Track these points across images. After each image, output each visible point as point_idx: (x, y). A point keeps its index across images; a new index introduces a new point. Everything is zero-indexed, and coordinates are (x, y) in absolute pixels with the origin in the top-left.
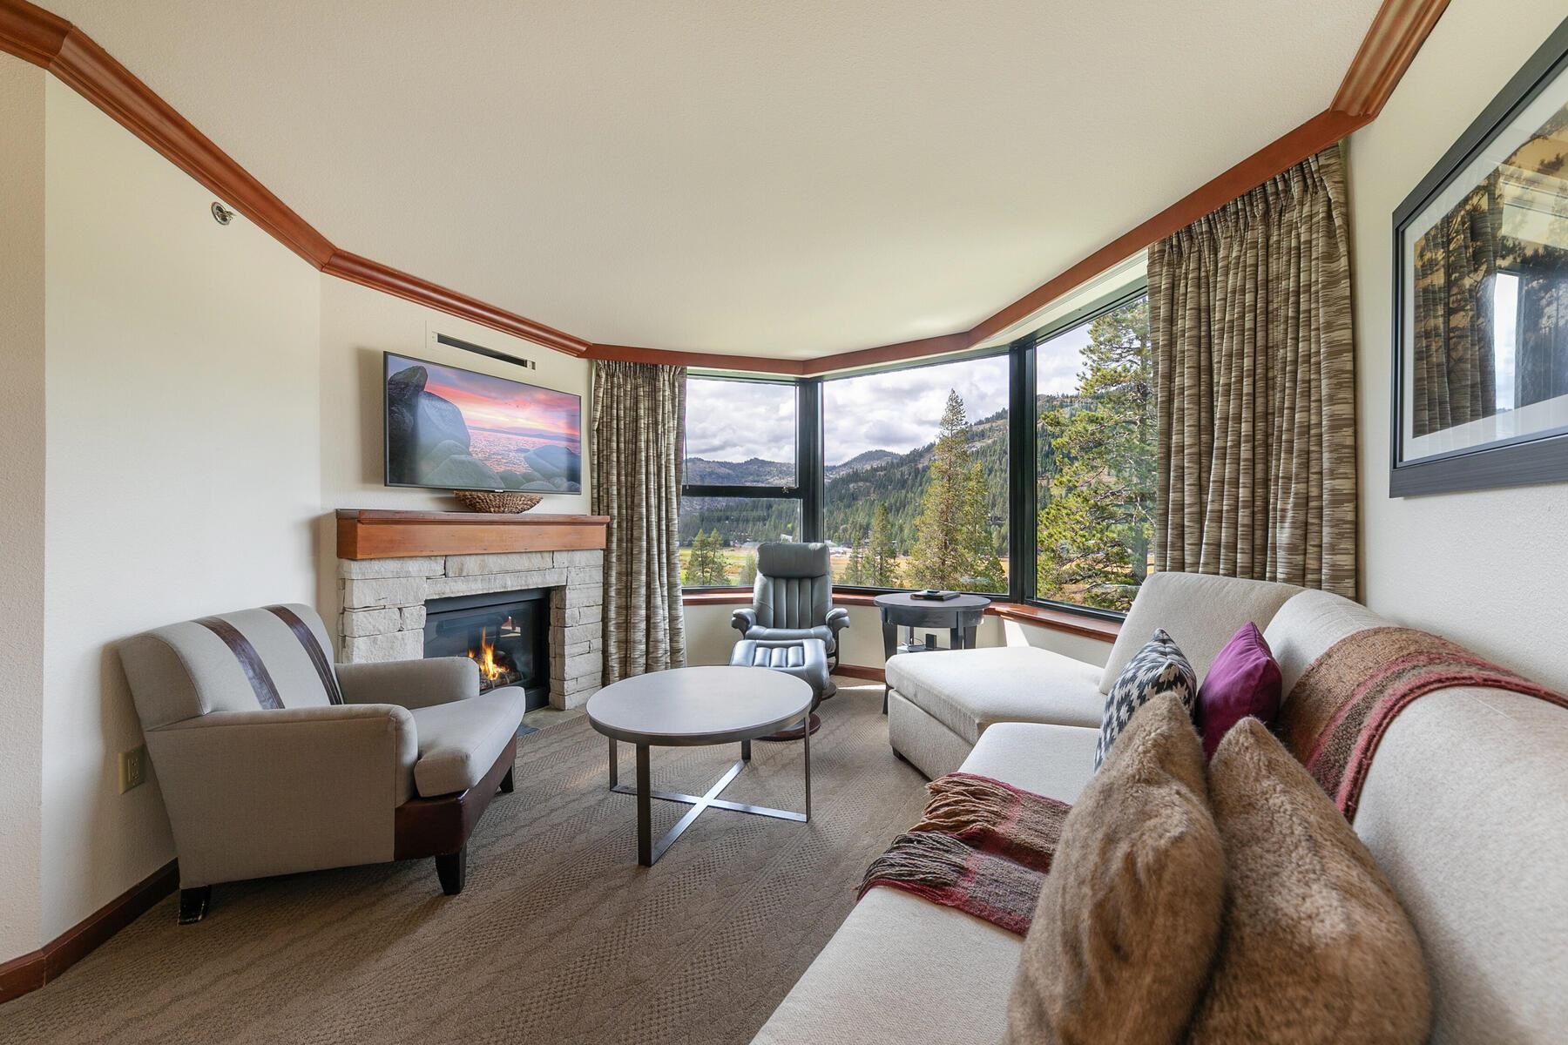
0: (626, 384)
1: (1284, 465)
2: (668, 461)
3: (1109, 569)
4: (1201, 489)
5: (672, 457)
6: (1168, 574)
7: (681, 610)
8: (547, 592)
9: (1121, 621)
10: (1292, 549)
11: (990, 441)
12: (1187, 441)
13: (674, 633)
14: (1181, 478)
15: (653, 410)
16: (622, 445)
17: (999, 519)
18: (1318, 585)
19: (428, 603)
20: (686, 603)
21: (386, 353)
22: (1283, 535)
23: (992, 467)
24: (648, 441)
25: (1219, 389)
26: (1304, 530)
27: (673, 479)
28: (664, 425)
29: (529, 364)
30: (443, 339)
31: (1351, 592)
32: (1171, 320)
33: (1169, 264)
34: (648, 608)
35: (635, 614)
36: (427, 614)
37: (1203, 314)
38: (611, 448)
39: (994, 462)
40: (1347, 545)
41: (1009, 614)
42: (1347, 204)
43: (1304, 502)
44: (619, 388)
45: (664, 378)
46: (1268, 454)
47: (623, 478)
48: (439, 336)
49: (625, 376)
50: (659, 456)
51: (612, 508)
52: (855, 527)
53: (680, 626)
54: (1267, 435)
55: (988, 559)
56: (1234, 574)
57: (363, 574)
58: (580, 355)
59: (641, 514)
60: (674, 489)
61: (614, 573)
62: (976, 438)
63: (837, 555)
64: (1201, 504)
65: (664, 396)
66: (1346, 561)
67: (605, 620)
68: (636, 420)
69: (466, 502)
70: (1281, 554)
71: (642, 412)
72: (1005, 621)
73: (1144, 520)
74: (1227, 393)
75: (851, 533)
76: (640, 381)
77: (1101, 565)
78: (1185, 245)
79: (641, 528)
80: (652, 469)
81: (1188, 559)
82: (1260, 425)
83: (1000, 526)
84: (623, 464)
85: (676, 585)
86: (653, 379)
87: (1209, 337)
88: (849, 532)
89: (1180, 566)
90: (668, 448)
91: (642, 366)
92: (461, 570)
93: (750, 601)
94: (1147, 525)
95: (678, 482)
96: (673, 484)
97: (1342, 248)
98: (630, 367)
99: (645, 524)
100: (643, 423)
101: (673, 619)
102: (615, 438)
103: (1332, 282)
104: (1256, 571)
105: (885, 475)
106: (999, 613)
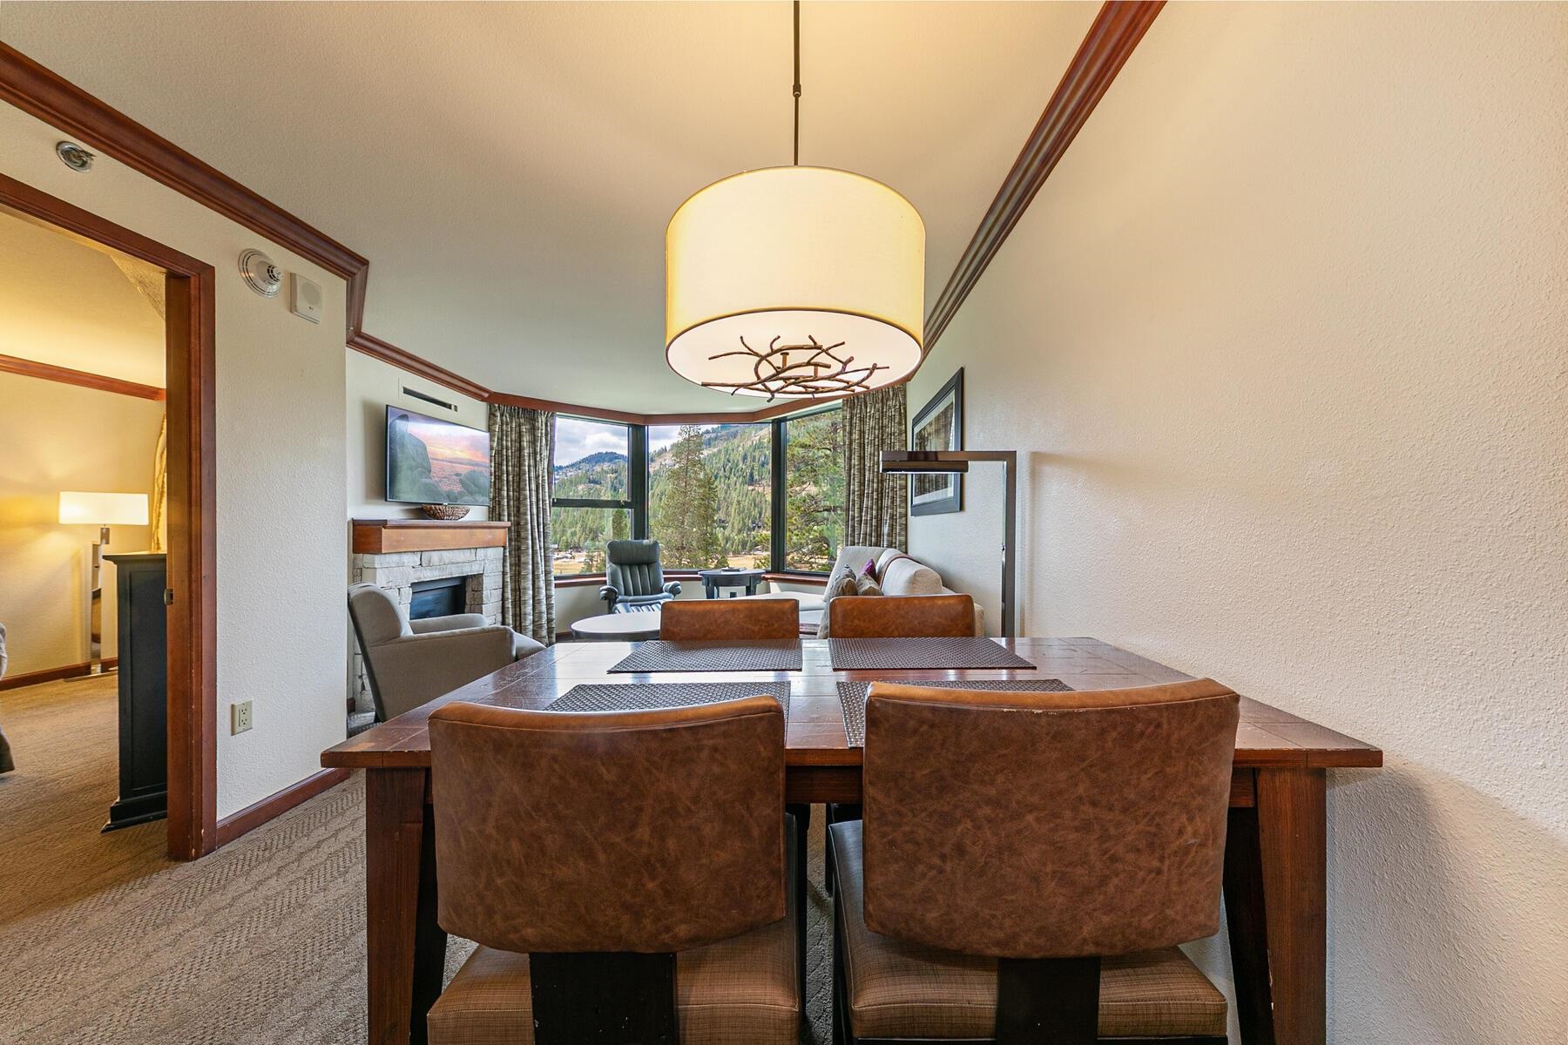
0: (511, 422)
1: (887, 502)
2: (543, 480)
3: (813, 560)
4: (861, 511)
5: (546, 478)
6: (849, 547)
7: (553, 591)
8: (464, 579)
9: (828, 576)
10: (889, 535)
11: (716, 450)
12: (856, 489)
13: (549, 607)
14: (854, 505)
15: (533, 442)
16: (510, 468)
17: (723, 522)
18: (895, 548)
19: (413, 585)
20: (557, 586)
21: (387, 406)
22: (886, 529)
23: (717, 474)
24: (529, 466)
25: (867, 468)
26: (892, 527)
27: (547, 494)
28: (541, 454)
29: (453, 407)
30: (407, 391)
31: (904, 550)
32: (851, 433)
33: (850, 407)
34: (533, 590)
35: (525, 594)
36: (413, 593)
37: (862, 433)
38: (502, 470)
39: (719, 469)
40: (903, 533)
41: (772, 579)
42: (905, 404)
43: (892, 517)
44: (507, 425)
45: (542, 419)
46: (882, 497)
47: (511, 493)
48: (404, 388)
49: (511, 416)
50: (537, 477)
51: (504, 516)
52: (584, 531)
53: (553, 602)
54: (882, 489)
55: (717, 558)
56: (871, 546)
57: (381, 564)
58: (483, 399)
59: (526, 520)
60: (547, 502)
61: (508, 564)
62: (704, 446)
63: (564, 560)
64: (861, 516)
65: (542, 433)
66: (903, 538)
67: (503, 599)
68: (520, 449)
69: (423, 512)
70: (885, 537)
71: (525, 444)
72: (771, 583)
73: (835, 522)
74: (869, 471)
75: (580, 538)
76: (522, 421)
77: (808, 557)
78: (856, 401)
79: (526, 530)
80: (533, 486)
81: (856, 541)
82: (880, 485)
83: (724, 528)
84: (511, 483)
85: (550, 572)
86: (532, 420)
87: (864, 444)
88: (578, 536)
89: (853, 544)
90: (543, 472)
91: (524, 410)
92: (430, 561)
93: (605, 583)
94: (837, 526)
95: (550, 497)
96: (547, 498)
97: (903, 422)
98: (515, 409)
99: (530, 528)
100: (526, 452)
101: (548, 597)
102: (505, 463)
103: (900, 434)
104: (878, 544)
105: (616, 478)
106: (767, 579)
